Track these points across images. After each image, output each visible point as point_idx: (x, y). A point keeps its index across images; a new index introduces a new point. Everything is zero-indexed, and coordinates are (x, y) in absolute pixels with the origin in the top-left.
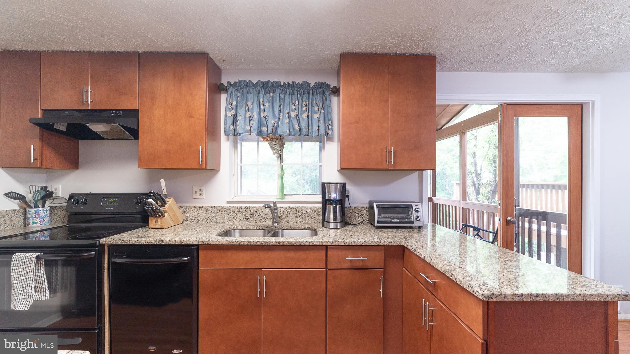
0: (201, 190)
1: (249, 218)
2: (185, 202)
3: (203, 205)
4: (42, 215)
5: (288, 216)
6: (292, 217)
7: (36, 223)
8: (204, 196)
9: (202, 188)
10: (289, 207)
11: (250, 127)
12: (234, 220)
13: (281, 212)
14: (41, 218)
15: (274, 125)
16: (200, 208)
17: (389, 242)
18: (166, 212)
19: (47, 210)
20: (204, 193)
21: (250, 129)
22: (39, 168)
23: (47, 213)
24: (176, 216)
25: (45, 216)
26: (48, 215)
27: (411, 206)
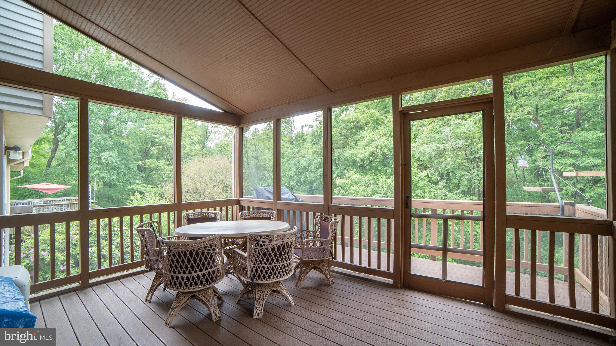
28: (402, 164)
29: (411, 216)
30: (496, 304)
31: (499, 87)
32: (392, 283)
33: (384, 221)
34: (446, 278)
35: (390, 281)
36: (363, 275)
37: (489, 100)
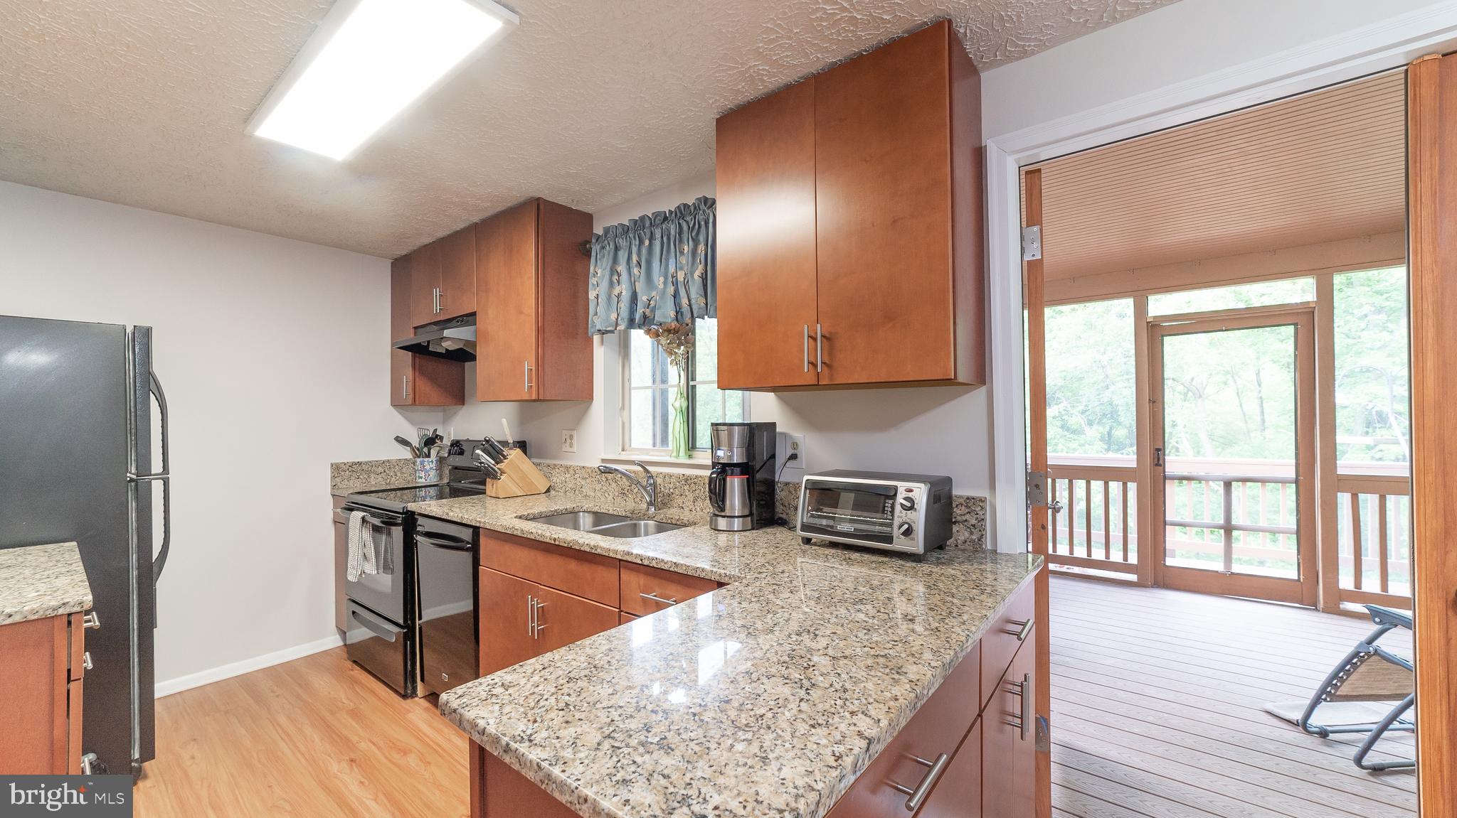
0: (571, 438)
1: (626, 492)
2: (554, 458)
3: (571, 464)
4: (427, 467)
5: (681, 495)
6: (689, 497)
7: (421, 478)
8: (575, 449)
9: (572, 433)
10: (684, 475)
11: (618, 315)
12: (607, 495)
13: (671, 486)
14: (426, 471)
15: (649, 305)
16: (567, 468)
17: (720, 575)
18: (503, 472)
19: (432, 462)
20: (575, 441)
21: (617, 319)
22: (412, 405)
23: (434, 466)
24: (527, 480)
25: (431, 469)
26: (435, 468)
27: (896, 488)
28: (1149, 400)
29: (1165, 478)
30: (1325, 602)
31: (1325, 293)
32: (1136, 580)
33: (1115, 487)
34: (1231, 569)
35: (1133, 577)
36: (1077, 570)
37: (1310, 310)
